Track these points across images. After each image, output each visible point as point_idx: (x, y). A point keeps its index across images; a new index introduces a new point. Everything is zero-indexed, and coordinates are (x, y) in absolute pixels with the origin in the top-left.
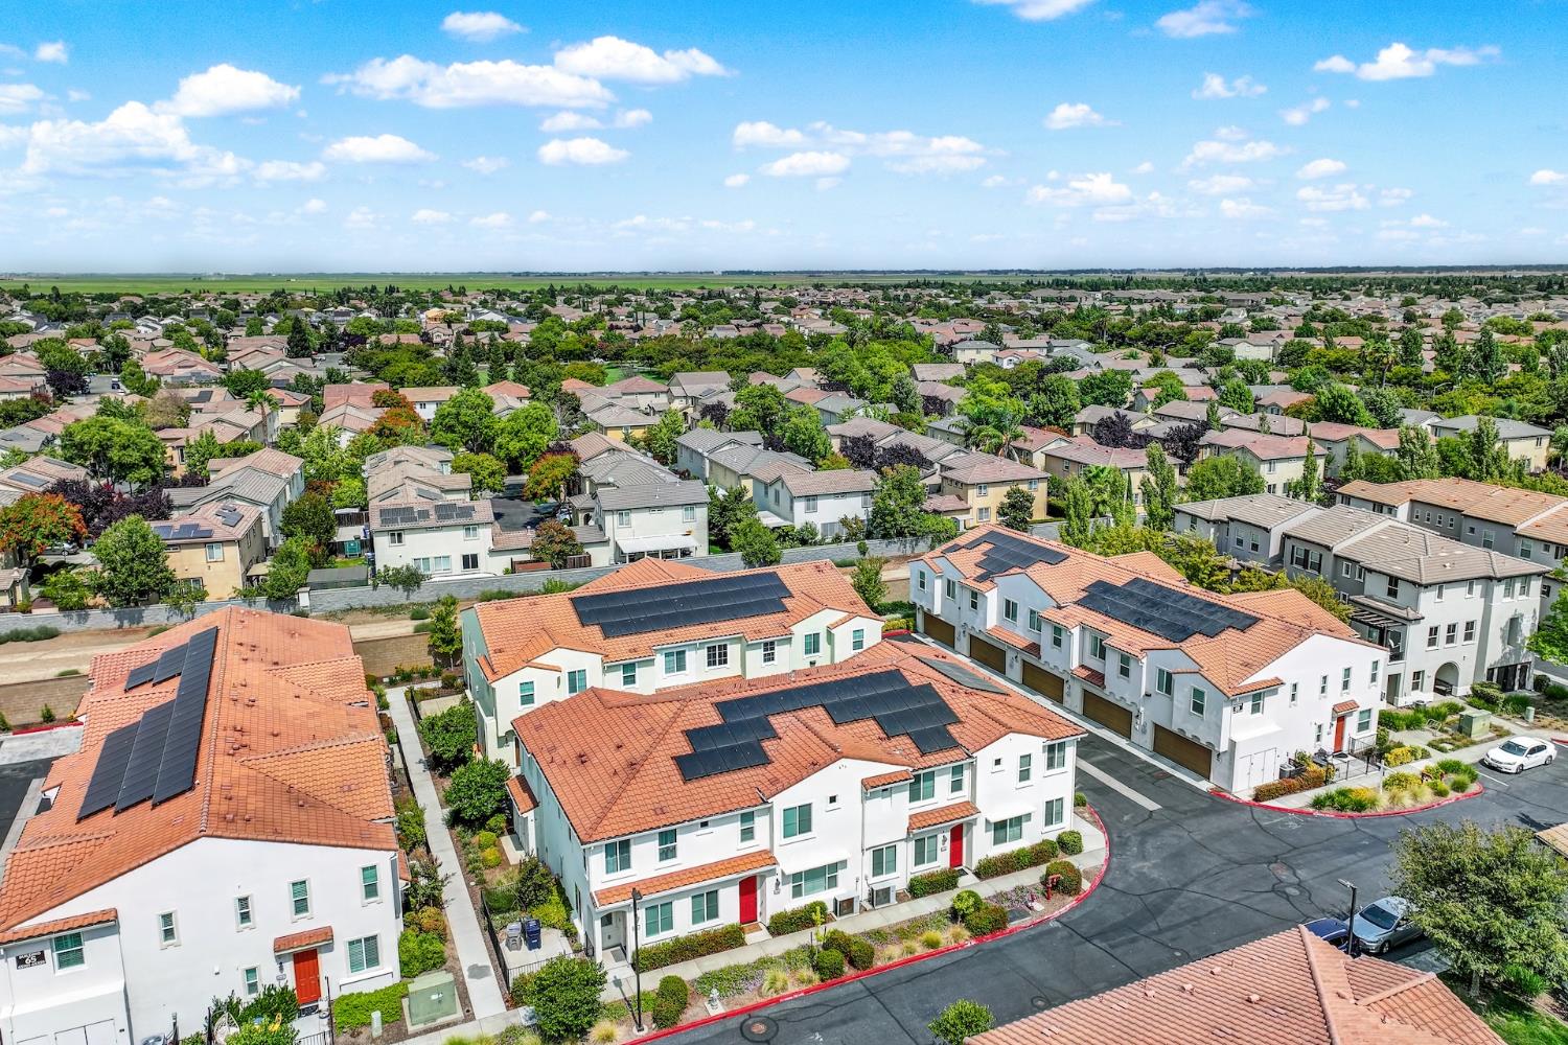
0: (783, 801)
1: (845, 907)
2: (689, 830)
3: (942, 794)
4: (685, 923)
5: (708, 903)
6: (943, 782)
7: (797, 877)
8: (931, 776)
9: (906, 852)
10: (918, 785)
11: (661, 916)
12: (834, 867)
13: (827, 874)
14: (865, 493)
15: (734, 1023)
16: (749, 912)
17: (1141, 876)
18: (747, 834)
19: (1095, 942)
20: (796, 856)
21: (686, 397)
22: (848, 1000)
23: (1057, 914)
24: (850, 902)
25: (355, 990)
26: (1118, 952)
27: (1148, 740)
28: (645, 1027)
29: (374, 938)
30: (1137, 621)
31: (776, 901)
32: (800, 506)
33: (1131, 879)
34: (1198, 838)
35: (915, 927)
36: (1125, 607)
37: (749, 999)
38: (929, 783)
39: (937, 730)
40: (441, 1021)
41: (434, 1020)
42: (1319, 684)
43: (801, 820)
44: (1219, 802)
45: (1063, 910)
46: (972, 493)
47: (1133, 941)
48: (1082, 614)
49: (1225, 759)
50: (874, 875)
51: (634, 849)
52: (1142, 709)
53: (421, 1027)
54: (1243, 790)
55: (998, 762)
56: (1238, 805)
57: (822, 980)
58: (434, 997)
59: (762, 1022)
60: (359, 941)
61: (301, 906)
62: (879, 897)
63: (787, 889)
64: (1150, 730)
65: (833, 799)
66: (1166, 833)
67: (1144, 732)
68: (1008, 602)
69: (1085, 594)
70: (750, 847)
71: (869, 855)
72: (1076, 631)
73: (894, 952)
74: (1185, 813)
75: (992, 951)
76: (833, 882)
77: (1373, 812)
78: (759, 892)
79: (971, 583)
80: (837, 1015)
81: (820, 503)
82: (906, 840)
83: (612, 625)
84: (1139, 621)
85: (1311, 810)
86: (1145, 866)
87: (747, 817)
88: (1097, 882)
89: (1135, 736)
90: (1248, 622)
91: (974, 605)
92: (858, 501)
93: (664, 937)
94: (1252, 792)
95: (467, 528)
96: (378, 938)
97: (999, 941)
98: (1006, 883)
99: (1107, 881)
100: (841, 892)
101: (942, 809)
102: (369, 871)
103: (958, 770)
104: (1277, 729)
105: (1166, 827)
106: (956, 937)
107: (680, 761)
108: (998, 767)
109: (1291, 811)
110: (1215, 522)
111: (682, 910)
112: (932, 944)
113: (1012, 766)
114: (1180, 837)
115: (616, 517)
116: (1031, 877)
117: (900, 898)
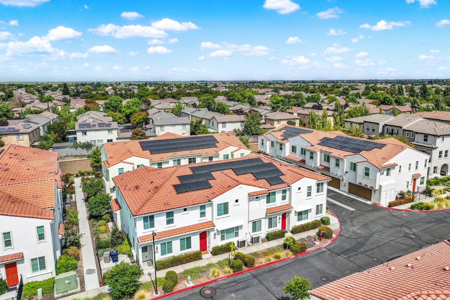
0: (217, 201)
1: (242, 244)
2: (179, 211)
3: (278, 201)
4: (177, 250)
5: (187, 242)
6: (279, 196)
7: (223, 232)
8: (274, 193)
9: (265, 223)
10: (269, 197)
11: (167, 247)
12: (237, 228)
13: (235, 231)
14: (241, 122)
15: (197, 290)
16: (203, 246)
17: (354, 232)
18: (203, 214)
19: (341, 255)
20: (222, 223)
21: (184, 103)
22: (245, 279)
23: (325, 246)
24: (244, 242)
25: (34, 280)
26: (352, 259)
27: (346, 189)
28: (159, 292)
29: (43, 258)
30: (341, 148)
31: (214, 241)
32: (220, 126)
33: (351, 233)
34: (371, 219)
35: (270, 251)
36: (336, 144)
37: (203, 280)
38: (274, 196)
39: (276, 177)
40: (69, 292)
41: (67, 292)
42: (408, 167)
43: (224, 209)
44: (376, 208)
45: (327, 244)
46: (276, 123)
47: (356, 255)
48: (320, 147)
49: (377, 192)
50: (253, 232)
51: (156, 219)
52: (344, 178)
53: (60, 295)
54: (384, 203)
55: (299, 189)
56: (383, 208)
57: (234, 272)
58: (67, 282)
59: (209, 289)
60: (36, 259)
61: (8, 243)
62: (255, 240)
63: (219, 237)
64: (347, 185)
65: (237, 201)
66: (359, 218)
67: (345, 186)
68: (293, 146)
69: (320, 141)
70: (204, 220)
71: (251, 224)
72: (319, 153)
73: (263, 261)
74: (365, 211)
75: (301, 259)
76: (237, 234)
77: (433, 210)
78: (207, 238)
79: (280, 141)
80: (241, 286)
81: (227, 125)
82: (265, 218)
83: (154, 150)
84: (342, 148)
85: (410, 210)
86: (355, 229)
87: (203, 207)
88: (338, 234)
89: (341, 188)
90: (382, 146)
91: (281, 149)
92: (239, 124)
93: (169, 256)
94: (388, 204)
95: (109, 130)
96: (45, 257)
97: (304, 256)
98: (304, 235)
99: (341, 234)
100: (240, 238)
101: (278, 207)
102: (40, 228)
103: (284, 191)
104: (395, 182)
105: (359, 216)
106: (287, 254)
107: (176, 187)
108: (300, 191)
109: (403, 210)
110: (359, 123)
111: (176, 244)
112: (278, 257)
113: (304, 191)
114: (365, 219)
115: (159, 128)
116: (313, 233)
117: (263, 241)
